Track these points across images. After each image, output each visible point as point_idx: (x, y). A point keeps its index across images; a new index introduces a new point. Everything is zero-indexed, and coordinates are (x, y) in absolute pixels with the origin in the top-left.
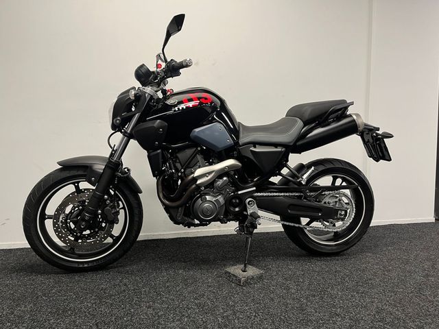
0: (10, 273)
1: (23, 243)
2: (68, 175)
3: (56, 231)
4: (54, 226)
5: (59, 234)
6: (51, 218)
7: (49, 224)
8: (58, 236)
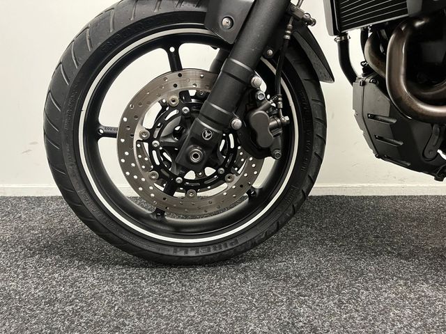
0: (25, 256)
1: (48, 187)
2: (156, 12)
3: (125, 167)
4: (121, 155)
5: (132, 175)
6: (113, 135)
7: (108, 149)
8: (130, 179)
